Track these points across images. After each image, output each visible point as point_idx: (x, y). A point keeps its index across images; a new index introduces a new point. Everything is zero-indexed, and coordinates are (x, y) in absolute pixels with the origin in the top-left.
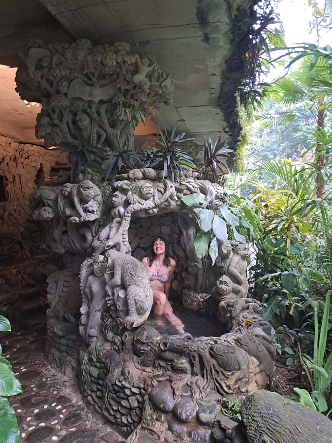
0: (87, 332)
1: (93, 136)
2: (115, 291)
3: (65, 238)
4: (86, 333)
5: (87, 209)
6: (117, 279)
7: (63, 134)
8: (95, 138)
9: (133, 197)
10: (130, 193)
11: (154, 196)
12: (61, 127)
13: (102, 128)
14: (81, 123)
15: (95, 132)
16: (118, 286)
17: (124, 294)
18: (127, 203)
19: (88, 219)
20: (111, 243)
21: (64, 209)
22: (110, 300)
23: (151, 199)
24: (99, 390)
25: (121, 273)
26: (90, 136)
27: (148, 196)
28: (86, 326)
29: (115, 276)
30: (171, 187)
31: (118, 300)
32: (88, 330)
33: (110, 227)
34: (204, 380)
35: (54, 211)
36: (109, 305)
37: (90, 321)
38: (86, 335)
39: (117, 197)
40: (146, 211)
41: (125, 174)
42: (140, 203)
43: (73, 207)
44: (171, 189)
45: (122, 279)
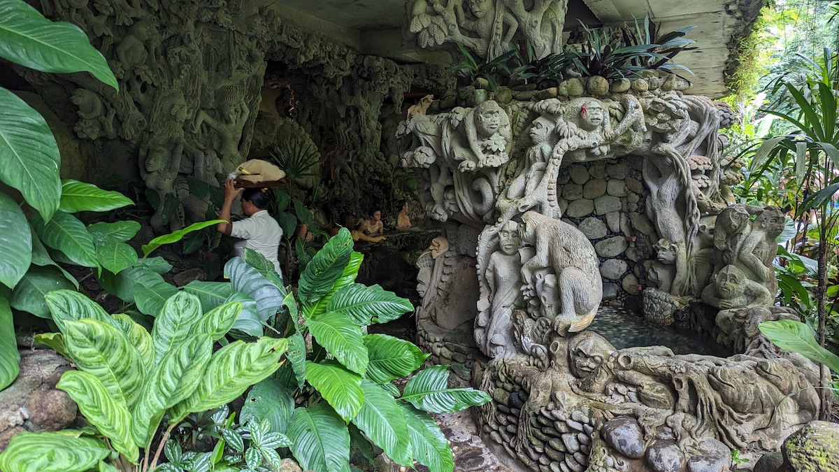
0: (489, 338)
1: (497, 28)
2: (538, 277)
3: (450, 196)
4: (486, 339)
5: (488, 148)
6: (542, 258)
7: (448, 28)
8: (500, 32)
9: (568, 127)
10: (561, 120)
11: (603, 125)
12: (446, 16)
13: (511, 13)
14: (479, 7)
15: (500, 20)
16: (544, 268)
17: (555, 281)
18: (556, 137)
19: (491, 164)
20: (529, 201)
21: (451, 149)
22: (527, 290)
23: (598, 130)
24: (510, 423)
25: (549, 247)
26: (492, 28)
27: (594, 124)
28: (486, 329)
29: (538, 253)
30: (637, 107)
31: (543, 290)
32: (490, 336)
33: (526, 178)
34: (697, 421)
35: (435, 153)
36: (525, 298)
37: (494, 322)
38: (486, 343)
39: (539, 126)
40: (588, 150)
41: (552, 89)
42: (579, 136)
43: (466, 144)
44: (637, 111)
45: (551, 257)
